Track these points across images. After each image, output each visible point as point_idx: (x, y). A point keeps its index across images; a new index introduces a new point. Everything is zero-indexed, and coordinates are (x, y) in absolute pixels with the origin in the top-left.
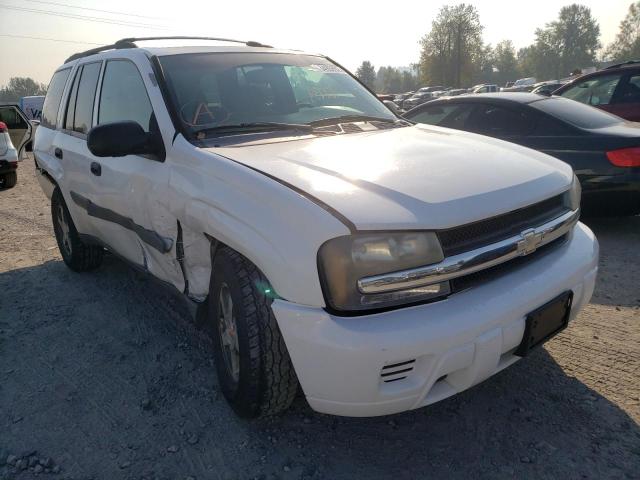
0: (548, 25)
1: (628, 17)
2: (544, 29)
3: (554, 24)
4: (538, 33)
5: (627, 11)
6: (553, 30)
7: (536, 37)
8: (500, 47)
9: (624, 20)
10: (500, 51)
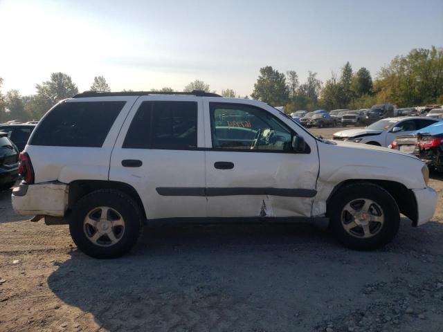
0: (44, 83)
1: (94, 84)
2: (42, 85)
3: (48, 83)
4: (38, 87)
5: (94, 81)
6: (48, 87)
7: (37, 90)
8: (9, 94)
9: (92, 85)
10: (10, 97)
